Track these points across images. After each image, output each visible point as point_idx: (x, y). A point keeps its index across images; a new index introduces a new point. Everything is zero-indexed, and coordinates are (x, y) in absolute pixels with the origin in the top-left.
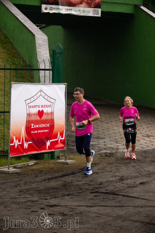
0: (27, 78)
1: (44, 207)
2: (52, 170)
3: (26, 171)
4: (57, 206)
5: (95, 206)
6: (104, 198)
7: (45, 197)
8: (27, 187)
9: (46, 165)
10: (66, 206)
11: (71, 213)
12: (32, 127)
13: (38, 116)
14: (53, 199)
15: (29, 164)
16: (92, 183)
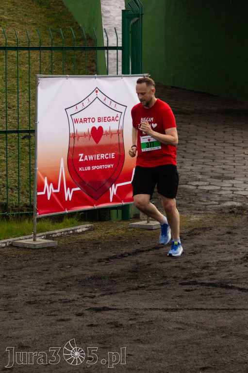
0: (83, 63)
1: (84, 312)
2: (119, 241)
3: (69, 244)
4: (109, 309)
5: (181, 309)
6: (202, 295)
7: (91, 292)
8: (62, 274)
9: (109, 231)
10: (126, 309)
11: (131, 322)
12: (81, 160)
13: (92, 138)
14: (106, 297)
15: (76, 229)
16: (189, 266)
